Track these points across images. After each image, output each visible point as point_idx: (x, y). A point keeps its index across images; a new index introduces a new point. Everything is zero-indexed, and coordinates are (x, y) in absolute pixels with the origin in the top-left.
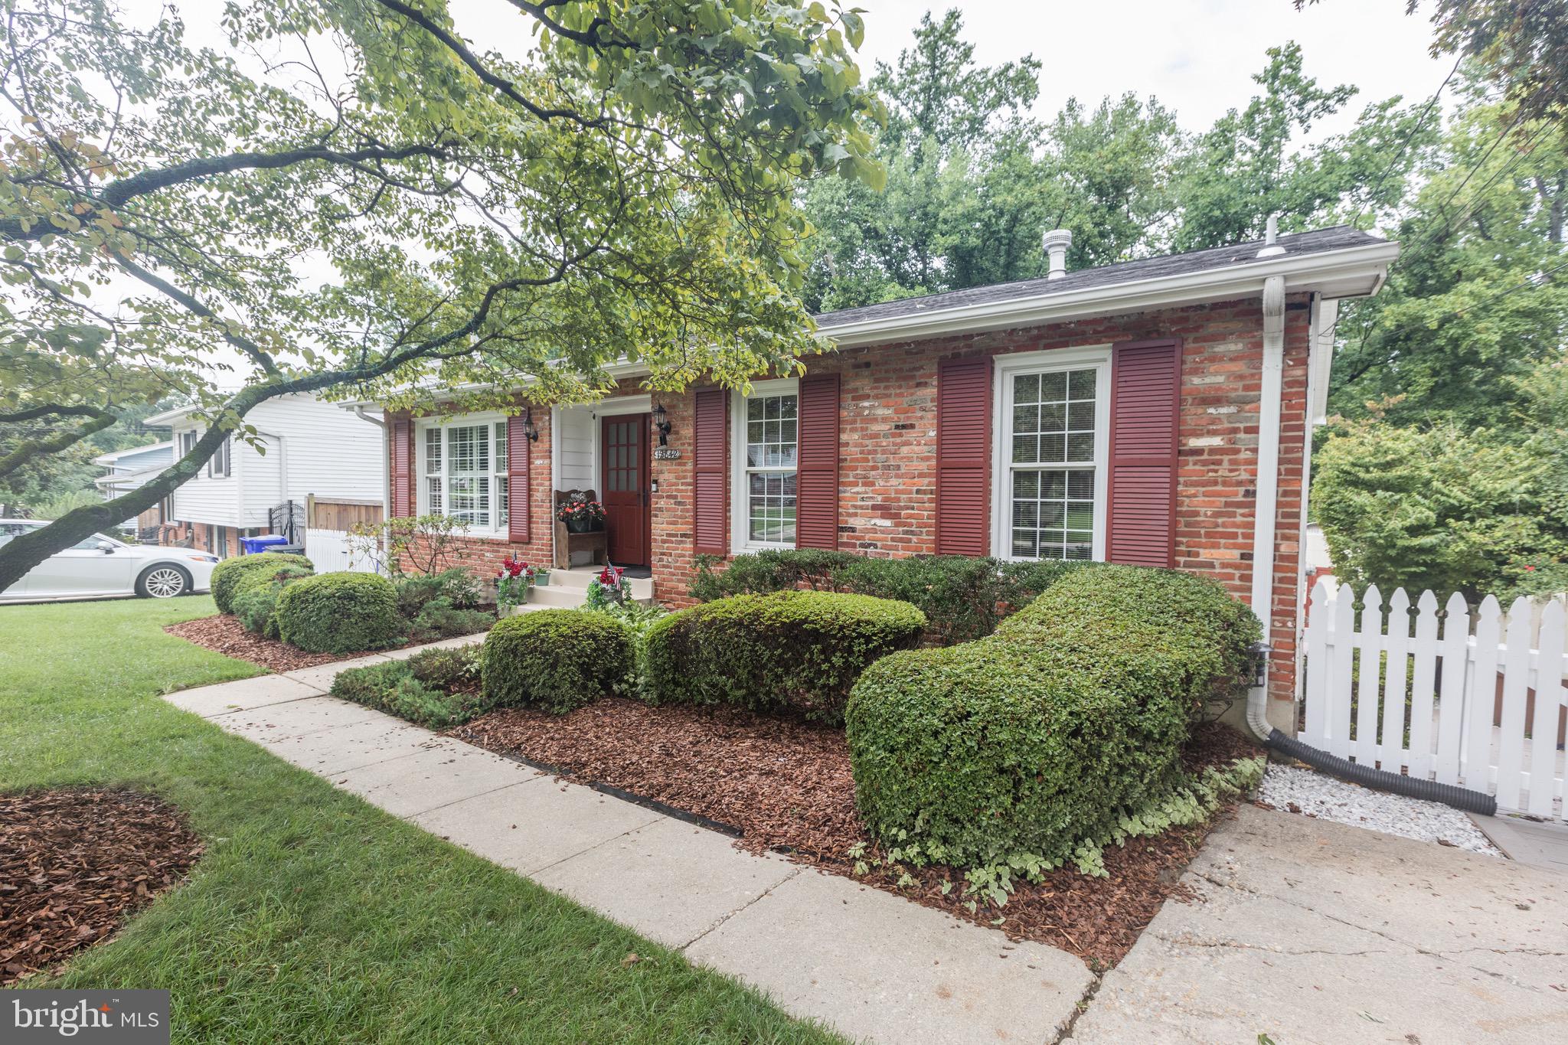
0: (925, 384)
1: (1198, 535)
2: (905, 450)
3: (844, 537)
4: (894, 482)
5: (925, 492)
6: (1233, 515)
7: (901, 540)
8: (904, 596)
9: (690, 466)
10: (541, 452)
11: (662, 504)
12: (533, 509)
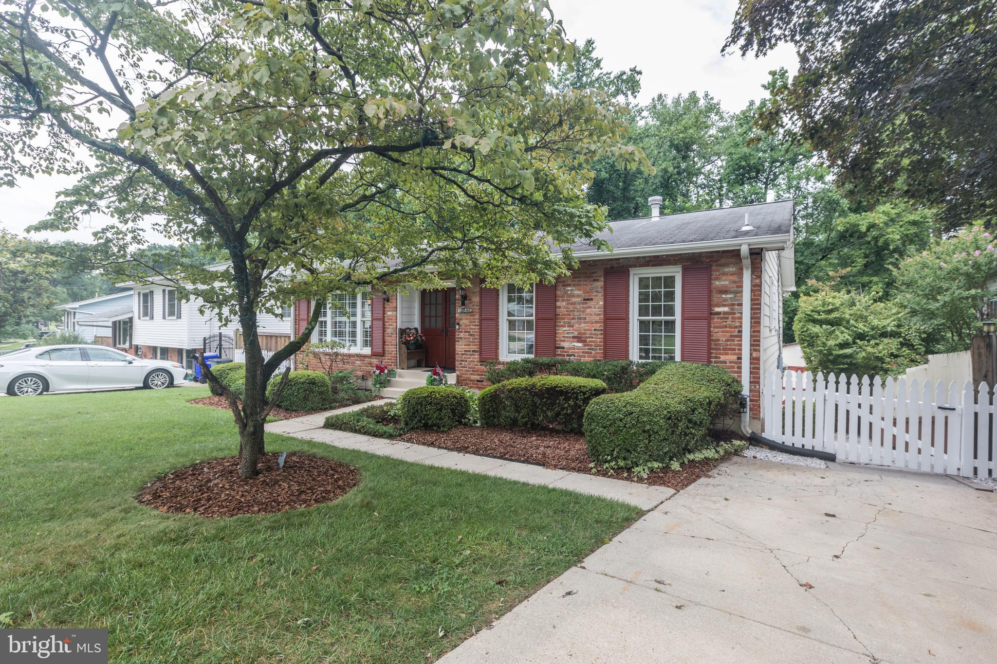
0: (598, 280)
1: (720, 349)
2: (588, 310)
3: (559, 351)
4: (583, 325)
5: (598, 330)
6: (733, 341)
7: (587, 353)
8: (594, 377)
9: (477, 316)
10: (391, 308)
11: (462, 335)
12: (386, 338)
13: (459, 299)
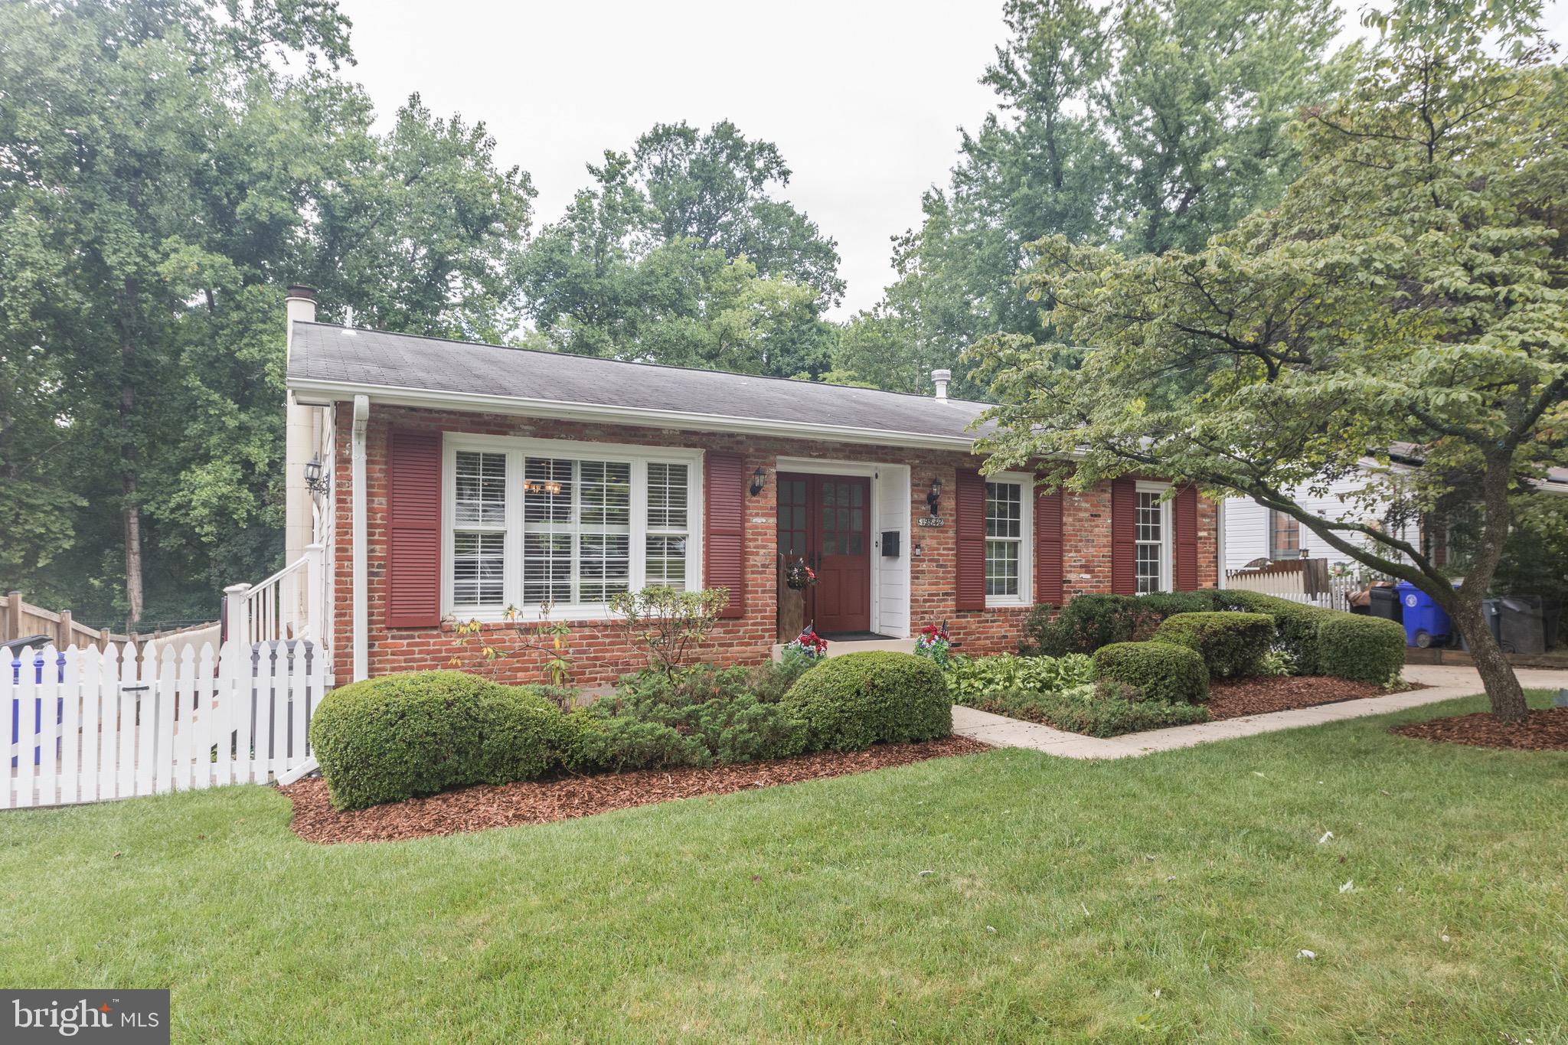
0: (1105, 491)
1: (1202, 576)
2: (1095, 530)
3: (1065, 587)
4: (1091, 550)
5: (1106, 556)
6: (1210, 566)
7: (1095, 587)
9: (951, 533)
10: (762, 508)
11: (924, 566)
12: (749, 576)
13: (921, 502)
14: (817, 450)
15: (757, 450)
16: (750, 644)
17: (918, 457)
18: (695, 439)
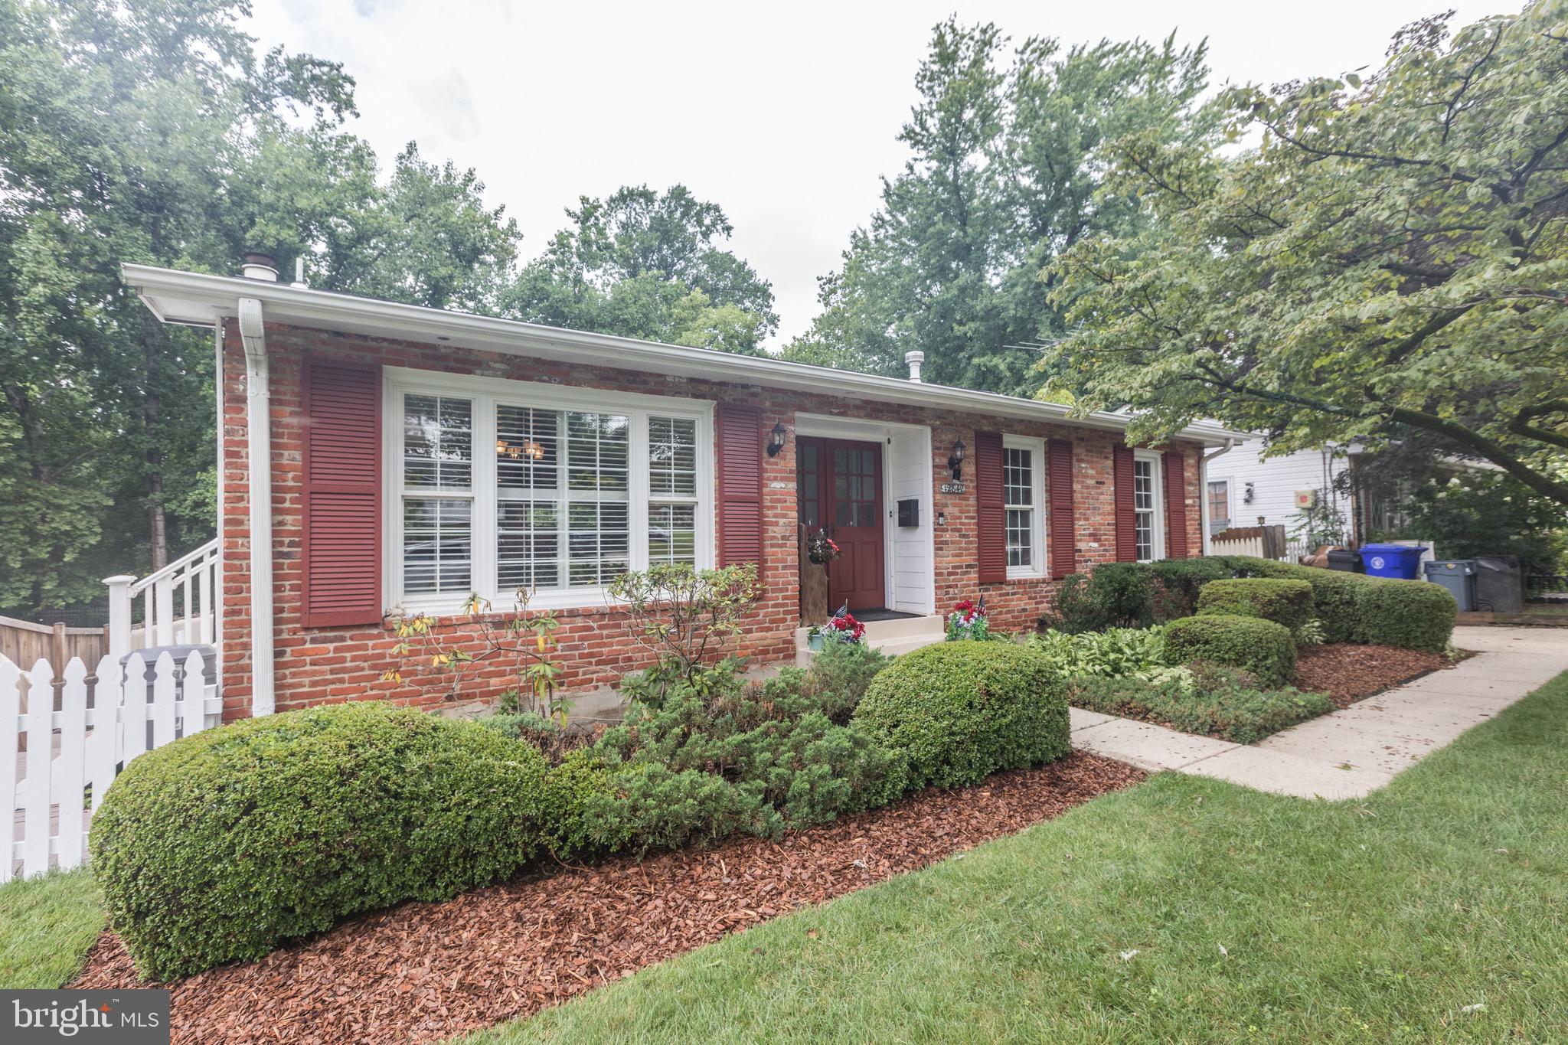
0: (1108, 458)
1: (1190, 543)
2: (1101, 497)
3: (1077, 557)
4: (1098, 518)
5: (1110, 525)
6: (1196, 534)
7: (1102, 555)
9: (972, 501)
10: (781, 471)
11: (947, 536)
12: (768, 550)
13: (943, 467)
14: (838, 406)
15: (774, 404)
16: (770, 629)
17: (939, 418)
18: (704, 388)
